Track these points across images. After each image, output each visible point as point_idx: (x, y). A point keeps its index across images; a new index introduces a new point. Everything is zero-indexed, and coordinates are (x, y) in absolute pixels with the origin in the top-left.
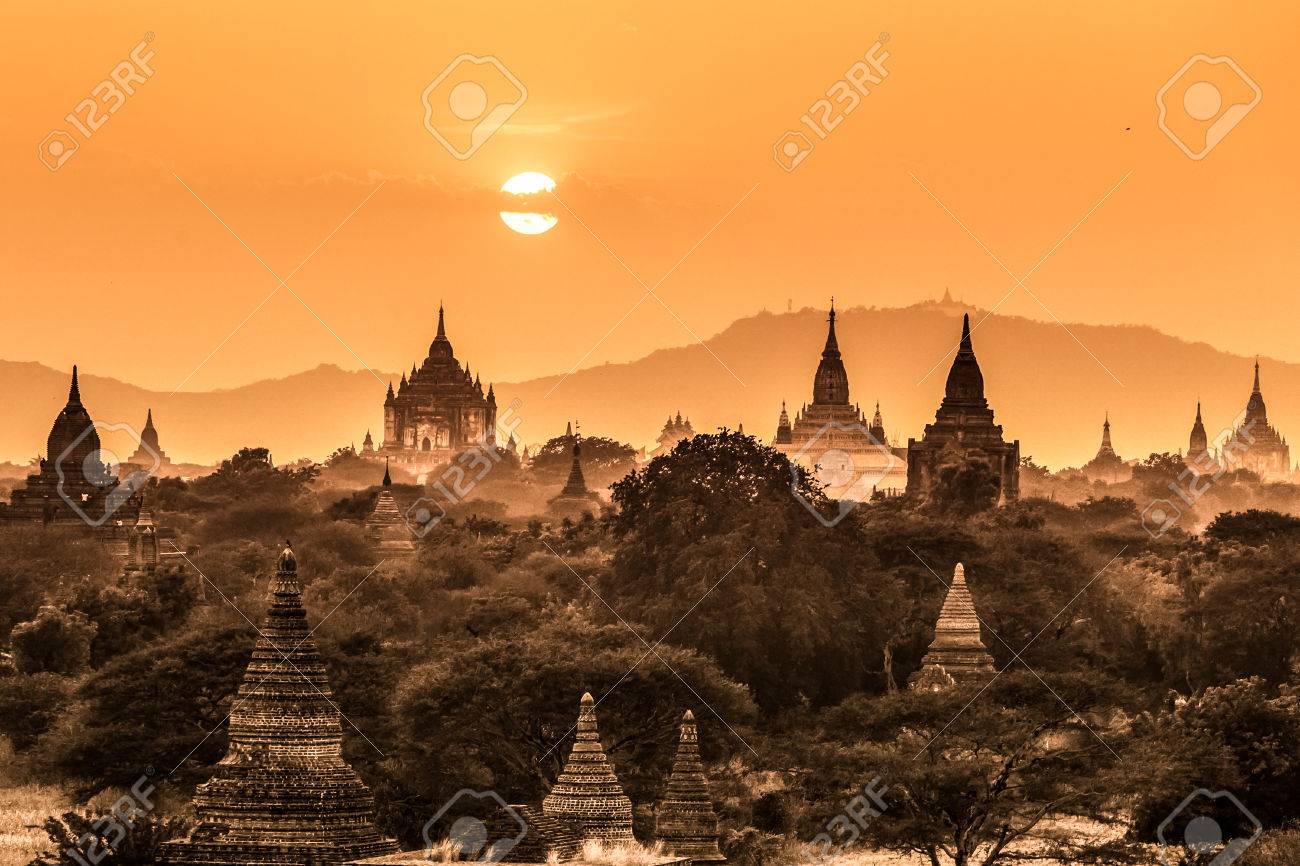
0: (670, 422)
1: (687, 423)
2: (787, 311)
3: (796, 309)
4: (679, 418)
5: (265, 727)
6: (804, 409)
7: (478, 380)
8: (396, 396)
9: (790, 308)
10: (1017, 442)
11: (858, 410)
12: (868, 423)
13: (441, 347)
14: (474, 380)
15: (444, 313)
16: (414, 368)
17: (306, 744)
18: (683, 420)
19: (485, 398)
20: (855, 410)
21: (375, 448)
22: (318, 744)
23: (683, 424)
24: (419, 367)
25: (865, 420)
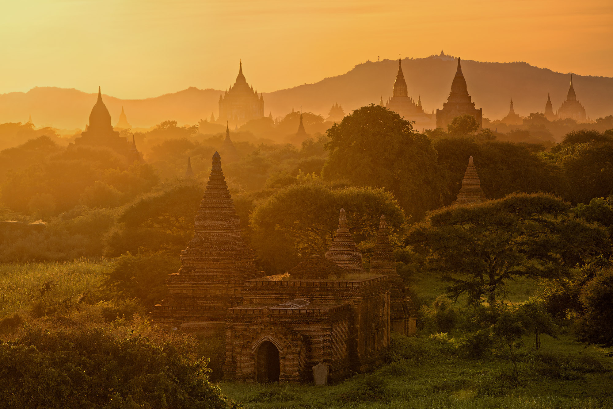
0: (333, 106)
1: (340, 107)
2: (378, 61)
3: (381, 60)
4: (337, 105)
5: (209, 226)
6: (389, 99)
7: (256, 91)
8: (223, 98)
9: (379, 60)
10: (481, 109)
11: (412, 99)
12: (416, 104)
13: (241, 77)
14: (255, 92)
15: (242, 64)
16: (230, 87)
17: (226, 232)
18: (339, 106)
19: (259, 98)
20: (410, 99)
21: (216, 120)
22: (231, 232)
23: (339, 107)
24: (232, 86)
25: (414, 103)
